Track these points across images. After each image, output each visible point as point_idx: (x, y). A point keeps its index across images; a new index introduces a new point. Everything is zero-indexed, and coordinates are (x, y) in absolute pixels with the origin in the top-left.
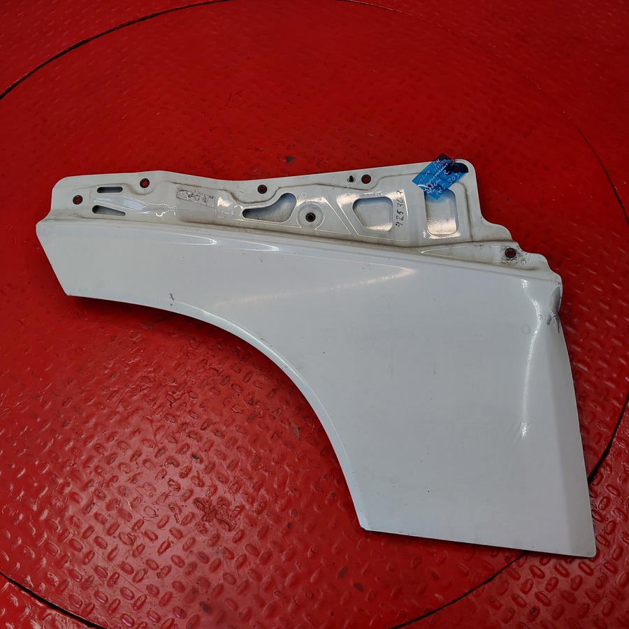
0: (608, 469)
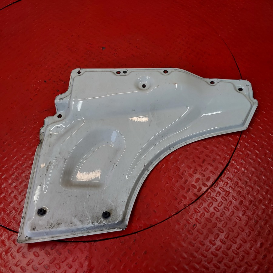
0: (228, 171)
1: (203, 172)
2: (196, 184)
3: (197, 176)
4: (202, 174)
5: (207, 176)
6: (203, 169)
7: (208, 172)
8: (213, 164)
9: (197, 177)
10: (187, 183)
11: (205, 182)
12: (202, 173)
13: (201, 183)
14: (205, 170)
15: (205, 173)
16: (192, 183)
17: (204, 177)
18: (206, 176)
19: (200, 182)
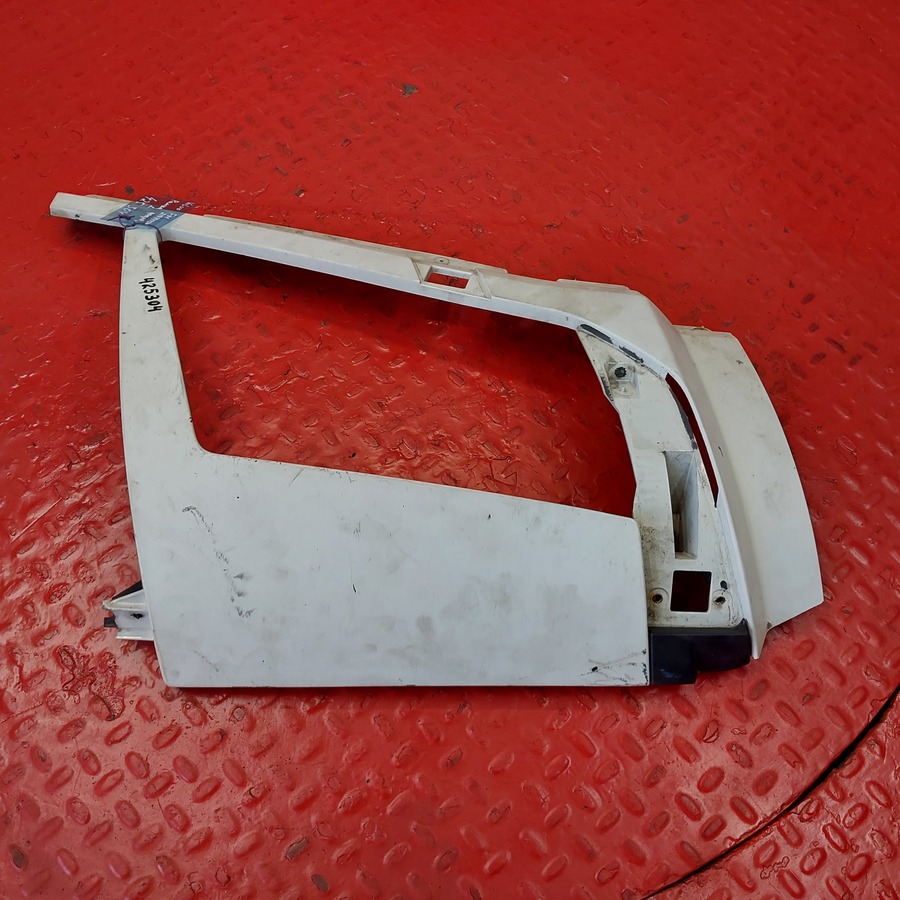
1: (745, 743)
2: (700, 797)
3: (714, 756)
4: (739, 751)
5: (762, 767)
6: (751, 728)
7: (773, 745)
8: (804, 711)
9: (712, 764)
10: (661, 785)
11: (745, 797)
12: (741, 747)
13: (728, 796)
14: (757, 732)
15: (753, 750)
16: (685, 790)
17: (746, 771)
18: (756, 763)
19: (724, 792)
